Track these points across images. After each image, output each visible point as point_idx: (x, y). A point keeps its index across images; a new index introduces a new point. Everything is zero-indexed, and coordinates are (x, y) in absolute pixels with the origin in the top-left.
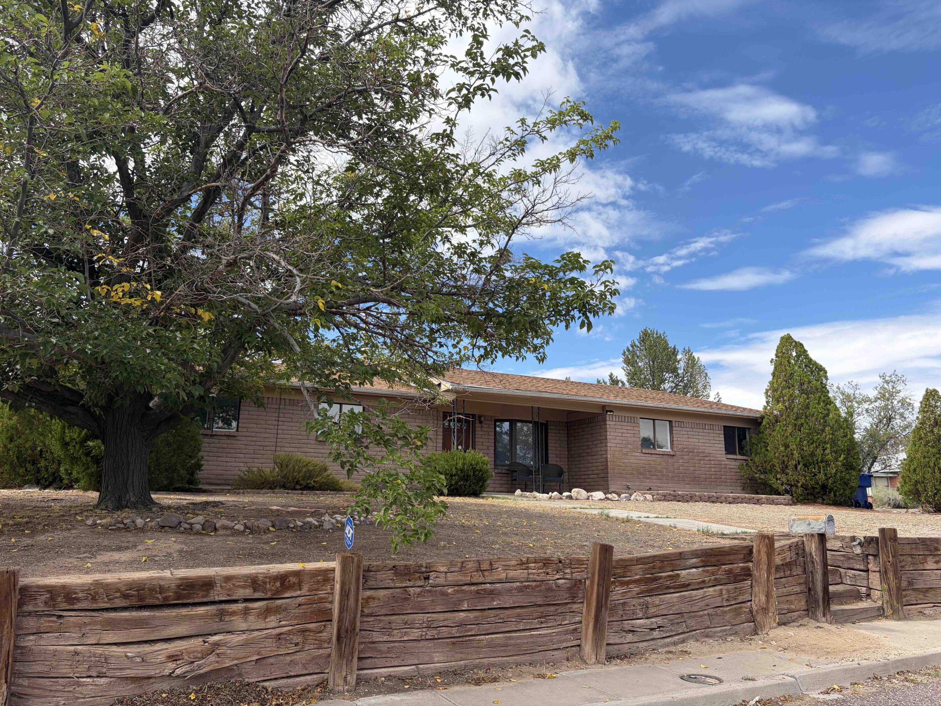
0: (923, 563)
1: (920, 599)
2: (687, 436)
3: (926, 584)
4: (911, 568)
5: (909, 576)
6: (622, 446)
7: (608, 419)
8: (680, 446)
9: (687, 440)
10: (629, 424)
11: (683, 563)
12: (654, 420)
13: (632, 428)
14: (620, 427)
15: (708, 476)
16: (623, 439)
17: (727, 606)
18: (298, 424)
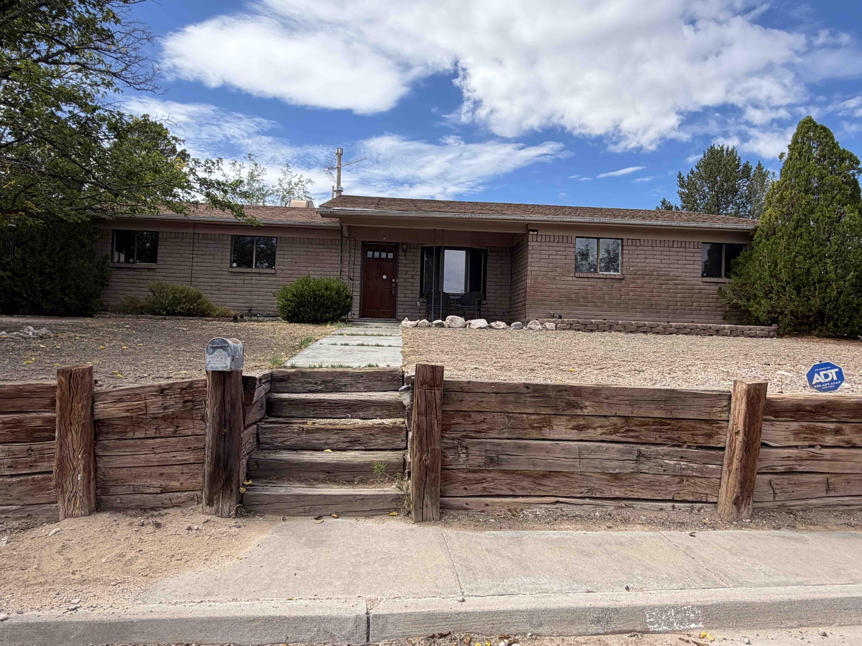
0: (540, 428)
1: (523, 488)
2: (644, 256)
3: (535, 465)
4: (506, 435)
5: (488, 447)
6: (548, 269)
7: (530, 239)
8: (631, 269)
9: (643, 260)
10: (559, 244)
12: (598, 239)
13: (564, 249)
14: (547, 248)
15: (671, 303)
16: (549, 261)
17: (12, 476)
18: (211, 257)
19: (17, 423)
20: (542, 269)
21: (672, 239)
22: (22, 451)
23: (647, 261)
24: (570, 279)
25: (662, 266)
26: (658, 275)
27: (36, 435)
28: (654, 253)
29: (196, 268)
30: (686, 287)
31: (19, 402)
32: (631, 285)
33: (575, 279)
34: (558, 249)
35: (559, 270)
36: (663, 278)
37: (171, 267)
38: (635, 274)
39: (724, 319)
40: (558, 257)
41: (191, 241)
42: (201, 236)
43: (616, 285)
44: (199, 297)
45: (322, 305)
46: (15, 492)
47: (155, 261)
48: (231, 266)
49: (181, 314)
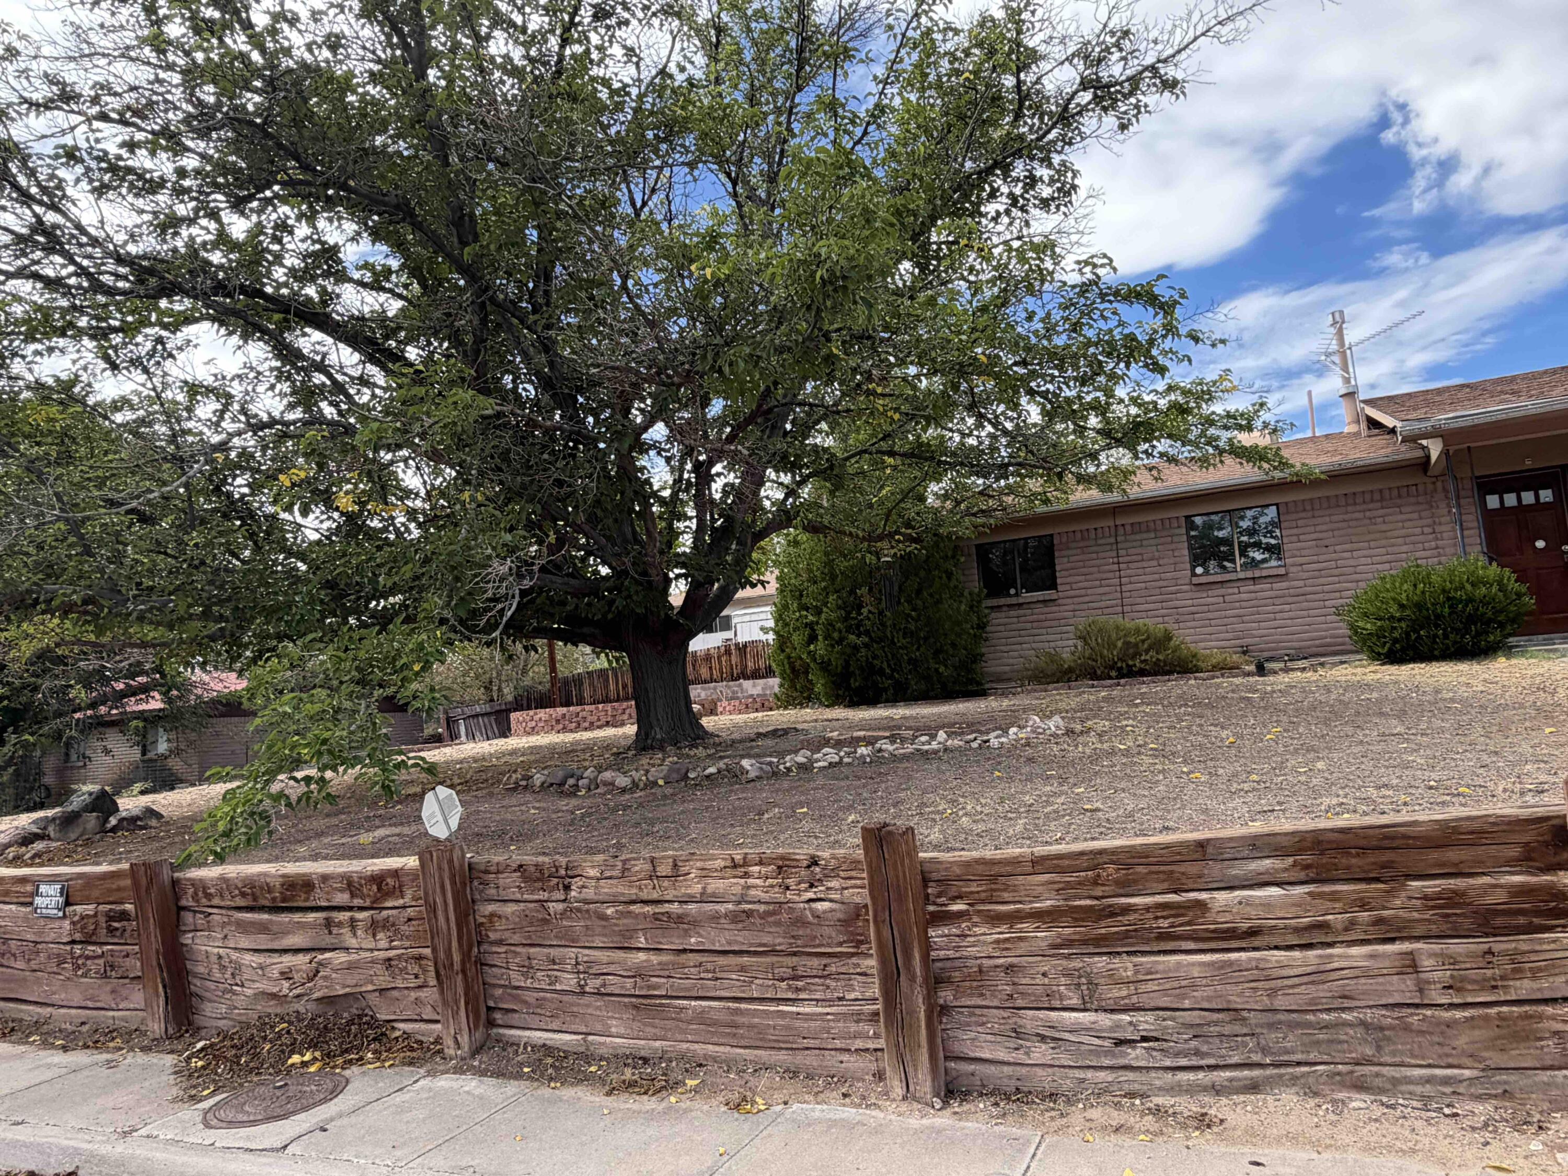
11: (1214, 870)
17: (1452, 1006)
18: (1155, 563)
19: (1453, 899)
22: (1471, 955)
27: (1499, 921)
29: (1129, 587)
31: (1453, 855)
37: (1083, 592)
41: (1112, 540)
42: (1128, 528)
44: (1168, 637)
46: (1462, 1041)
47: (1053, 586)
48: (1194, 574)
49: (1142, 673)
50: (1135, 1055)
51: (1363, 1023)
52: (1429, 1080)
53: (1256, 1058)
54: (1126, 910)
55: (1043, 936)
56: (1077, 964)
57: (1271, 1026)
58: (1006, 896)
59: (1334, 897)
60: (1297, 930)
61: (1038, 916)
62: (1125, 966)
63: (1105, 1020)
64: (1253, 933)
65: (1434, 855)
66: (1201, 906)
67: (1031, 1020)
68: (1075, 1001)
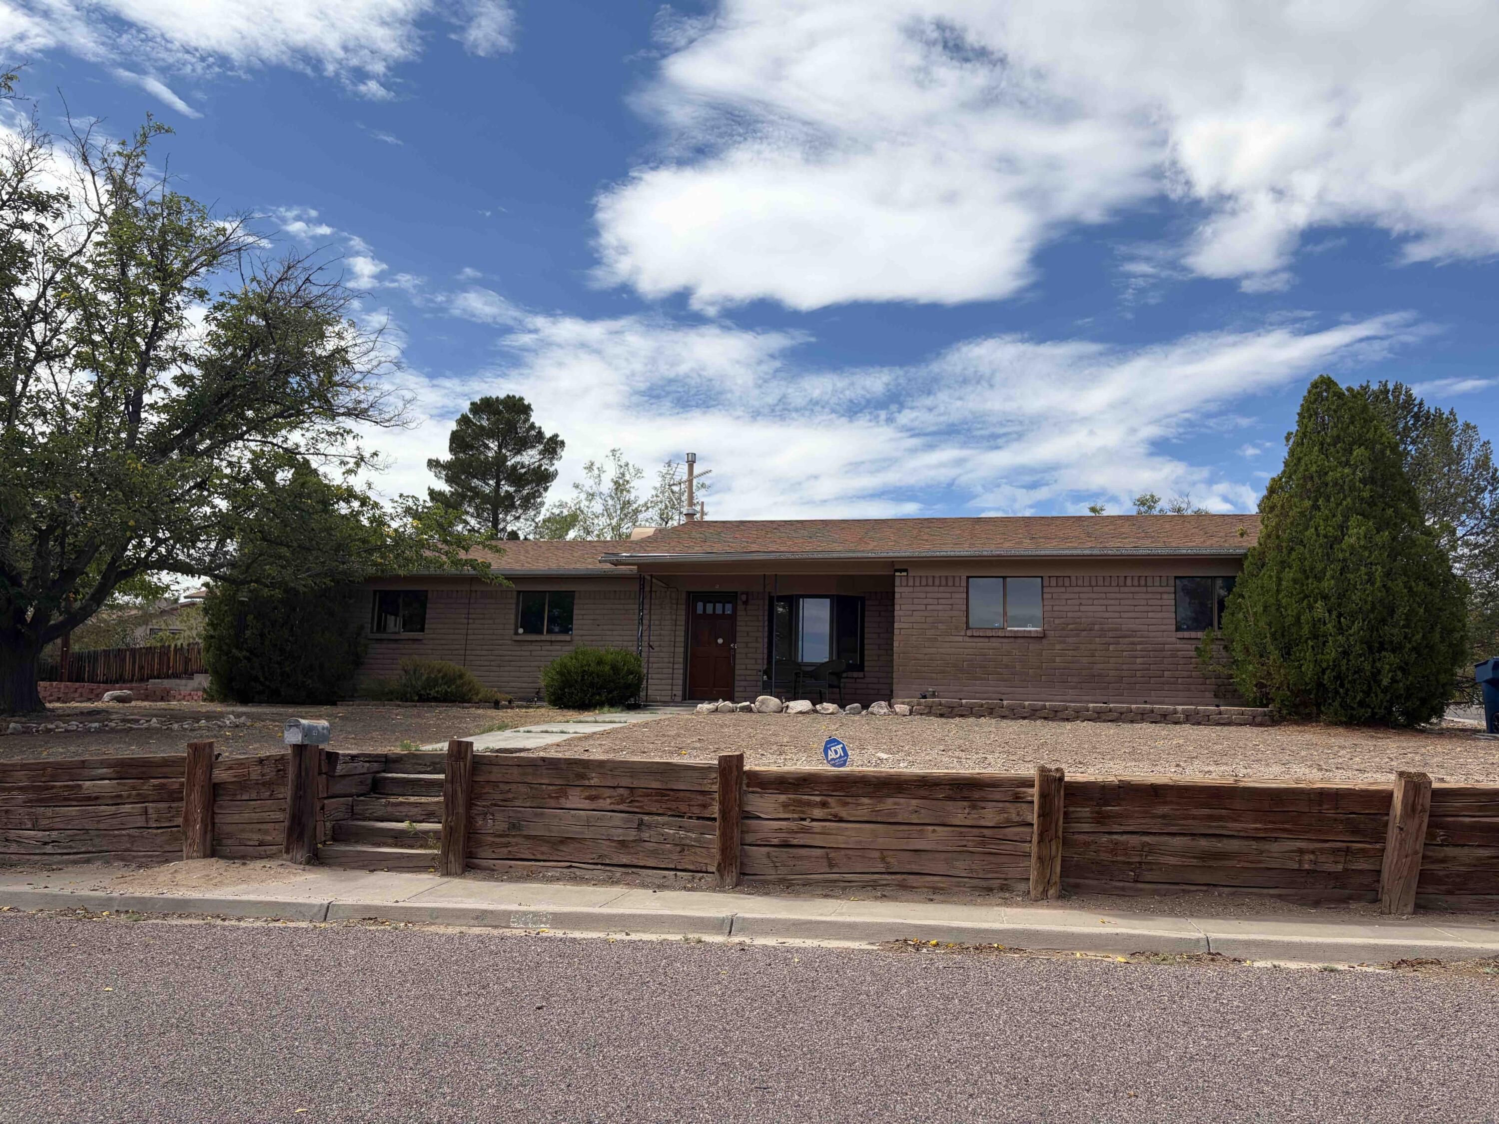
0: (557, 798)
1: (543, 853)
2: (1077, 602)
3: (550, 831)
4: (528, 804)
5: (511, 814)
7: (897, 583)
8: (1057, 621)
9: (1077, 608)
10: (941, 589)
11: (86, 772)
12: (1004, 578)
13: (948, 595)
14: (923, 595)
16: (926, 614)
20: (915, 626)
21: (1122, 574)
22: (165, 808)
23: (1082, 608)
24: (960, 639)
25: (1107, 615)
26: (1102, 630)
27: (175, 796)
28: (1094, 596)
29: (472, 637)
30: (1150, 647)
32: (1058, 647)
33: (967, 639)
34: (940, 595)
35: (940, 626)
36: (1110, 634)
37: (441, 636)
38: (1063, 629)
39: (1216, 696)
40: (940, 607)
41: (467, 601)
43: (1034, 646)
45: (592, 685)
46: (158, 841)
47: (422, 630)
48: (516, 633)
50: (49, 849)
51: (129, 835)
52: (144, 856)
53: (90, 849)
54: (53, 787)
55: (21, 797)
56: (33, 810)
57: (98, 836)
58: (8, 780)
59: (124, 785)
60: (112, 797)
61: (20, 789)
62: (49, 812)
63: (40, 834)
64: (97, 798)
65: (159, 769)
66: (80, 786)
67: (13, 834)
68: (29, 826)
